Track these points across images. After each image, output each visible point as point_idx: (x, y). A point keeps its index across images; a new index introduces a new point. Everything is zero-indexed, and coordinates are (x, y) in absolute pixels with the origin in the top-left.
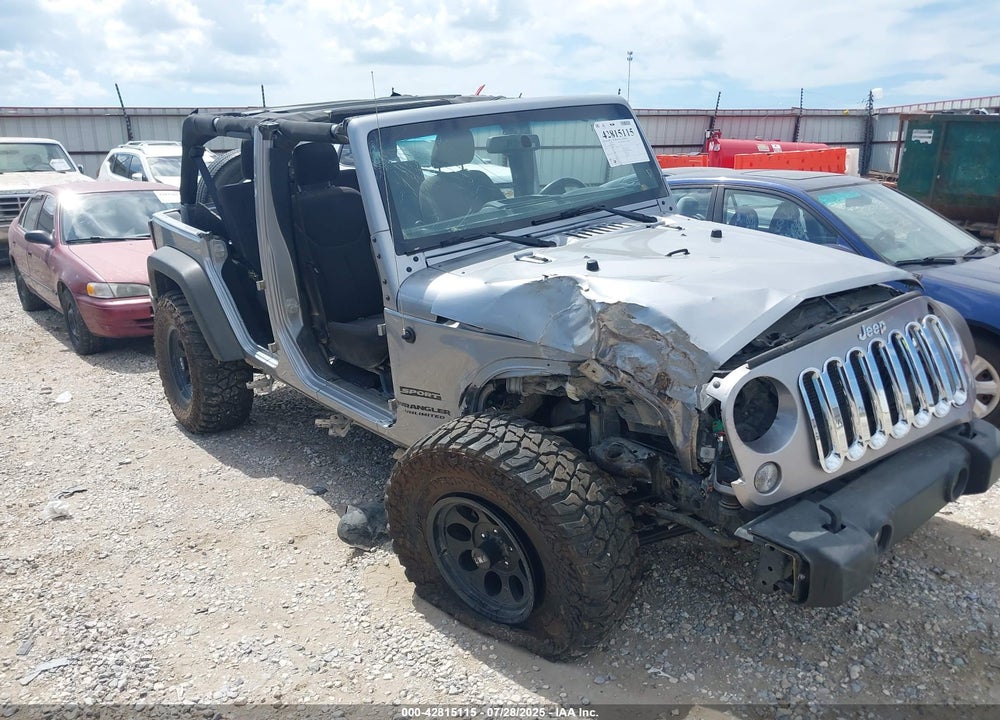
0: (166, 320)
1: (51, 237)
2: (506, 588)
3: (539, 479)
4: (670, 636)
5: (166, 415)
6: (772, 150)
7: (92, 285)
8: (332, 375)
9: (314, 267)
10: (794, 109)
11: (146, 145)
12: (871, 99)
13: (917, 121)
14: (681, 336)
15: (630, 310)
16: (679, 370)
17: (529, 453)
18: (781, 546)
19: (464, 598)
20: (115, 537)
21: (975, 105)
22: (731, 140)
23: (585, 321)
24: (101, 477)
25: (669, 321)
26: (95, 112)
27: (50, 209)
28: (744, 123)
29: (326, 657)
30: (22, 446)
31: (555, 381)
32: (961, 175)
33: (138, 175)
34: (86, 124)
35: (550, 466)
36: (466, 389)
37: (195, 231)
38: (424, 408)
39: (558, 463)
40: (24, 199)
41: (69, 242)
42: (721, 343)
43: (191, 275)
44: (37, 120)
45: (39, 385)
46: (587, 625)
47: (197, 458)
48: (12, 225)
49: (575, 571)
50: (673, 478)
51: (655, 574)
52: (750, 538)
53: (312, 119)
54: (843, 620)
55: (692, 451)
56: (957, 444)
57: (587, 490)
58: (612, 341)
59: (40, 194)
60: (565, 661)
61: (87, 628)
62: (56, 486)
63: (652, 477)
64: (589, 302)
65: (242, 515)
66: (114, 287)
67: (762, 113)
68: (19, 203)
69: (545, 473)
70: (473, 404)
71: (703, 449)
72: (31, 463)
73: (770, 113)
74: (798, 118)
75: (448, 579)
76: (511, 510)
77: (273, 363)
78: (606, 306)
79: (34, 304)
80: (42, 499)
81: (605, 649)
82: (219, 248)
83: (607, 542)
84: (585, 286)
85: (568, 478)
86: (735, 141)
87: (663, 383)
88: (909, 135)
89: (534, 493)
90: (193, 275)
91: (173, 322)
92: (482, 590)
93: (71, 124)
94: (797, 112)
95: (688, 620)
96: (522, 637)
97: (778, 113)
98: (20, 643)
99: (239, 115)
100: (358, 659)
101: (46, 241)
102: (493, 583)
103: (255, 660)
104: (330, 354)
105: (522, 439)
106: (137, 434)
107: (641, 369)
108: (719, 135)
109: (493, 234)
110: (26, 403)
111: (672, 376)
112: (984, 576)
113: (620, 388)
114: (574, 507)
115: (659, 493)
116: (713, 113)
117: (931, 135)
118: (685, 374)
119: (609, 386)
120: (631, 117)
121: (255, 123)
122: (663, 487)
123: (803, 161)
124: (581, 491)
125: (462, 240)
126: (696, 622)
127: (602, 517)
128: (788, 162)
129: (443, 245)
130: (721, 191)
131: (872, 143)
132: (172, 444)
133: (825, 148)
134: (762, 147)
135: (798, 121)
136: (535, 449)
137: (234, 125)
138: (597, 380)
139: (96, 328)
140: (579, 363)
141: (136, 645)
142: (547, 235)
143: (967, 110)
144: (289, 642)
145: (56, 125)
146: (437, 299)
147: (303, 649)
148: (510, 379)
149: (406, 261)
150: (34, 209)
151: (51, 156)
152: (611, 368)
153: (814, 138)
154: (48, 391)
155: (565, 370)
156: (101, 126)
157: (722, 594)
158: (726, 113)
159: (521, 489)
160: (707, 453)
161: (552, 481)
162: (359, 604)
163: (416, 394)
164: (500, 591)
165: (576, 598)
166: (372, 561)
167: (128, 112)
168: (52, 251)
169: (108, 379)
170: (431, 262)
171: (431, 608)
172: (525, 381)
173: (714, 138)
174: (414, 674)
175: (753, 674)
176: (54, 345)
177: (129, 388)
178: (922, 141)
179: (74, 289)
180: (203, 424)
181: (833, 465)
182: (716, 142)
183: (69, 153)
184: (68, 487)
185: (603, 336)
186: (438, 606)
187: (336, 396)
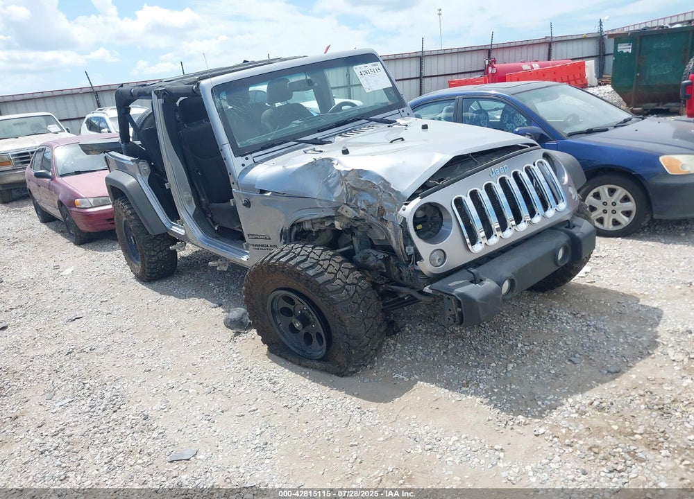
0: (120, 214)
1: (51, 174)
2: (315, 340)
3: (318, 273)
4: (409, 359)
5: (128, 274)
6: (532, 68)
7: (78, 201)
8: (215, 235)
9: (197, 172)
10: (547, 37)
11: (108, 109)
12: (601, 25)
13: (620, 38)
14: (386, 184)
15: (360, 173)
16: (389, 204)
17: (313, 260)
18: (446, 294)
19: (292, 348)
20: (99, 339)
21: (661, 23)
22: (504, 65)
23: (338, 183)
24: (90, 310)
25: (380, 176)
26: (74, 91)
27: (48, 156)
28: (512, 52)
29: (215, 386)
30: (44, 298)
31: (328, 220)
32: (653, 72)
33: (106, 130)
34: (69, 100)
35: (325, 266)
36: (282, 231)
37: (129, 158)
38: (262, 246)
39: (330, 265)
40: (32, 153)
41: (62, 176)
42: (407, 186)
43: (130, 186)
44: (47, 100)
45: (53, 264)
46: (353, 351)
47: (148, 294)
48: (26, 171)
49: (342, 321)
50: (399, 268)
51: (407, 329)
52: (431, 291)
53: (186, 83)
54: (511, 342)
55: (401, 249)
56: (563, 233)
57: (347, 278)
58: (354, 192)
59: (41, 148)
60: (347, 376)
61: (84, 384)
62: (64, 317)
63: (386, 267)
64: (339, 171)
65: (171, 322)
66: (91, 200)
67: (524, 43)
68: (30, 155)
69: (322, 270)
70: (288, 239)
71: (407, 248)
72: (49, 307)
73: (530, 42)
74: (550, 44)
75: (283, 339)
76: (307, 293)
77: (182, 232)
78: (347, 172)
79: (46, 218)
80: (57, 324)
81: (371, 368)
82: (145, 167)
83: (359, 305)
84: (335, 162)
85: (336, 272)
86: (507, 64)
87: (381, 211)
88: (616, 48)
89: (316, 281)
90: (132, 186)
91: (123, 215)
92: (303, 343)
93: (60, 102)
94: (549, 40)
95: (421, 350)
96: (324, 365)
97: (535, 42)
98: (48, 394)
99: (145, 85)
100: (232, 385)
101: (48, 177)
102: (308, 339)
103: (176, 391)
104: (215, 224)
105: (309, 253)
106: (111, 285)
107: (369, 206)
108: (495, 61)
109: (294, 140)
110: (45, 275)
111: (386, 208)
112: (601, 313)
113: (363, 220)
114: (339, 287)
115: (393, 278)
116: (489, 47)
117: (630, 47)
118: (391, 206)
119: (356, 219)
120: (379, 61)
121: (153, 89)
122: (395, 274)
123: (555, 73)
124: (343, 278)
125: (273, 145)
126: (426, 351)
127: (356, 291)
128: (544, 75)
129: (263, 149)
130: (460, 101)
131: (605, 55)
132: (132, 288)
133: (570, 62)
134: (526, 67)
135: (550, 46)
136: (317, 258)
137: (142, 92)
138: (349, 216)
139: (83, 227)
140: (338, 208)
141: (111, 389)
142: (327, 137)
143: (655, 27)
144: (195, 381)
145: (50, 103)
146: (258, 180)
147: (202, 383)
148: (305, 221)
149: (241, 160)
150: (38, 157)
151: (48, 124)
152: (356, 208)
153: (563, 56)
154: (57, 267)
155: (332, 213)
156: (79, 100)
157: (444, 336)
158: (499, 46)
159: (309, 280)
160: (410, 250)
161: (326, 274)
162: (235, 359)
163: (257, 238)
164: (312, 342)
165: (345, 337)
166: (245, 337)
167: (96, 89)
168: (52, 182)
169: (94, 257)
170: (256, 160)
171: (276, 357)
172: (313, 222)
173: (490, 64)
174: (263, 390)
175: (453, 373)
176: (61, 240)
177: (106, 261)
178: (625, 51)
179: (67, 205)
180: (148, 275)
181: (478, 249)
182: (493, 67)
183: (60, 120)
184: (72, 316)
185: (349, 190)
186: (280, 356)
187: (218, 246)
